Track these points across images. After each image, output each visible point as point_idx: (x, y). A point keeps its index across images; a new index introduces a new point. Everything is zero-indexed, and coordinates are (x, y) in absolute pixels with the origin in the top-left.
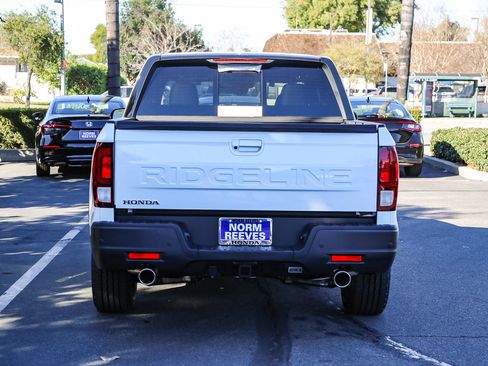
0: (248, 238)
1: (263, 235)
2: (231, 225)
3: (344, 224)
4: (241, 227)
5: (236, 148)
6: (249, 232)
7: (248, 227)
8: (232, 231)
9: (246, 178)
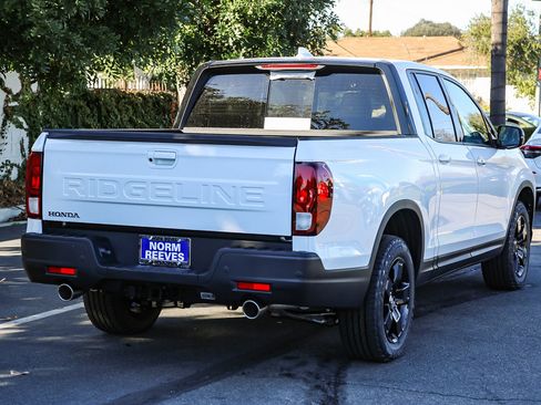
0: (168, 259)
1: (181, 255)
2: (151, 243)
3: (266, 248)
4: (161, 246)
5: (151, 160)
6: (168, 252)
7: (167, 246)
8: (152, 250)
9: (159, 193)
